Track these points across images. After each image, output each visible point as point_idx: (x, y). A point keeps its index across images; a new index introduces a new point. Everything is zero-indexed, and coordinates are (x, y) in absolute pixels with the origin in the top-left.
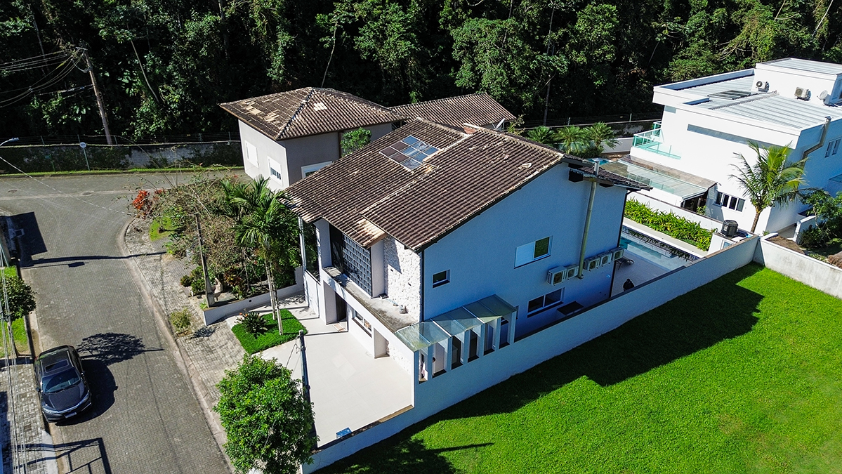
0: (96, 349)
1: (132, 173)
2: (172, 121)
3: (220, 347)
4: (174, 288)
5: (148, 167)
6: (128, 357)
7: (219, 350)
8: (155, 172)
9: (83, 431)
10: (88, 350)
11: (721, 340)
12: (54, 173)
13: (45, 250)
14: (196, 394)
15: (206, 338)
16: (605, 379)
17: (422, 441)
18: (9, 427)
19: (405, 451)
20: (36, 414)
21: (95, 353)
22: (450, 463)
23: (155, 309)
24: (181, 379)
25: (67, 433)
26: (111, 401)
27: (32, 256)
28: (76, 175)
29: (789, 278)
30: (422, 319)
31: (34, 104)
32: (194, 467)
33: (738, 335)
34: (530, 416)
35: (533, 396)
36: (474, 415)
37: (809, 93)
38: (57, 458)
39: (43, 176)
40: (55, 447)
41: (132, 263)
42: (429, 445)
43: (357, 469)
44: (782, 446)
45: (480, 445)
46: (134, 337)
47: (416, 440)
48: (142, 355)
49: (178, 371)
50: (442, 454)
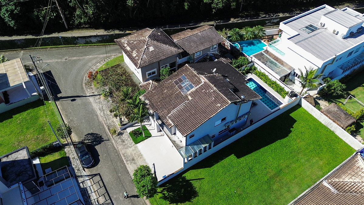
0: (90, 140)
1: (79, 46)
2: (90, 19)
3: (126, 140)
4: (108, 113)
5: (85, 44)
6: (100, 143)
7: (126, 141)
8: (87, 46)
9: (94, 171)
10: (87, 140)
11: (277, 140)
12: (51, 47)
13: (61, 93)
14: (122, 158)
15: (121, 136)
16: (239, 156)
17: (185, 177)
18: (74, 169)
19: (181, 180)
20: (79, 165)
21: (90, 141)
22: (193, 184)
23: (103, 122)
24: (116, 152)
25: (90, 171)
26: (99, 160)
27: (58, 95)
28: (59, 47)
29: (308, 112)
30: (186, 146)
31: (35, 13)
32: (126, 184)
33: (283, 138)
34: (216, 169)
35: (217, 162)
36: (200, 168)
37: (338, 32)
38: (89, 179)
39: (47, 48)
40: (88, 176)
41: (91, 99)
42: (188, 178)
43: (168, 186)
44: (283, 181)
45: (201, 179)
46: (99, 135)
47: (184, 176)
48: (103, 142)
49: (115, 149)
50: (191, 181)
